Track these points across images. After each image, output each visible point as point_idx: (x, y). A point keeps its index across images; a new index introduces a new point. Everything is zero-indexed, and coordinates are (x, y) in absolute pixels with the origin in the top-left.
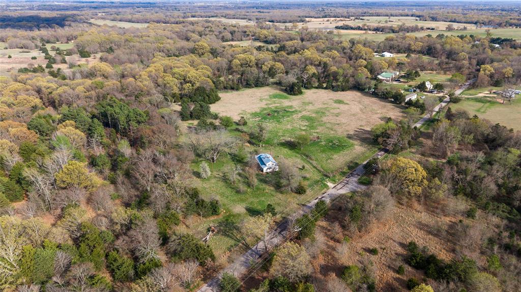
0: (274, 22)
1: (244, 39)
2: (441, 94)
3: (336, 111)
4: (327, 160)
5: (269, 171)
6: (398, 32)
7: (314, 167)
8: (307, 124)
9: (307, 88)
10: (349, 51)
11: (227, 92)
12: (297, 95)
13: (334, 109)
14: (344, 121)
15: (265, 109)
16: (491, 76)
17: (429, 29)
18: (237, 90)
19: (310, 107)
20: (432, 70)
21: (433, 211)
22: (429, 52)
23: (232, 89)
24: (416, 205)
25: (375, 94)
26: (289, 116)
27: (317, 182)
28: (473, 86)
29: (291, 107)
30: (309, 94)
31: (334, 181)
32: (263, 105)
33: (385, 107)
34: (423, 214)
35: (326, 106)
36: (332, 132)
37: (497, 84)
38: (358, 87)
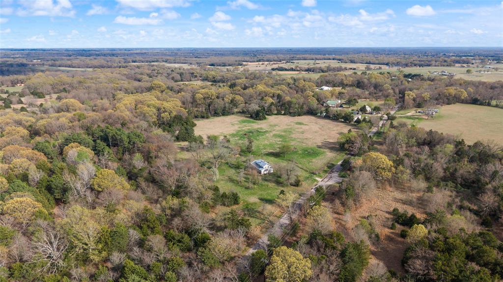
0: (214, 66)
1: (193, 79)
2: (380, 115)
3: (301, 130)
4: (308, 163)
5: (265, 172)
6: (327, 72)
7: (301, 168)
8: (281, 140)
9: (268, 115)
10: (294, 86)
11: (199, 120)
12: (262, 120)
13: (298, 128)
14: (309, 136)
15: (239, 131)
16: (414, 100)
17: (351, 69)
18: (208, 118)
19: (277, 128)
20: (365, 99)
21: (402, 191)
22: (359, 85)
23: (203, 117)
24: (388, 187)
25: (327, 117)
26: (263, 135)
27: (308, 178)
28: (403, 107)
29: (261, 128)
30: (272, 119)
31: (321, 177)
32: (236, 128)
33: (338, 125)
34: (395, 193)
35: (290, 127)
36: (304, 145)
37: (419, 106)
38: (311, 112)
